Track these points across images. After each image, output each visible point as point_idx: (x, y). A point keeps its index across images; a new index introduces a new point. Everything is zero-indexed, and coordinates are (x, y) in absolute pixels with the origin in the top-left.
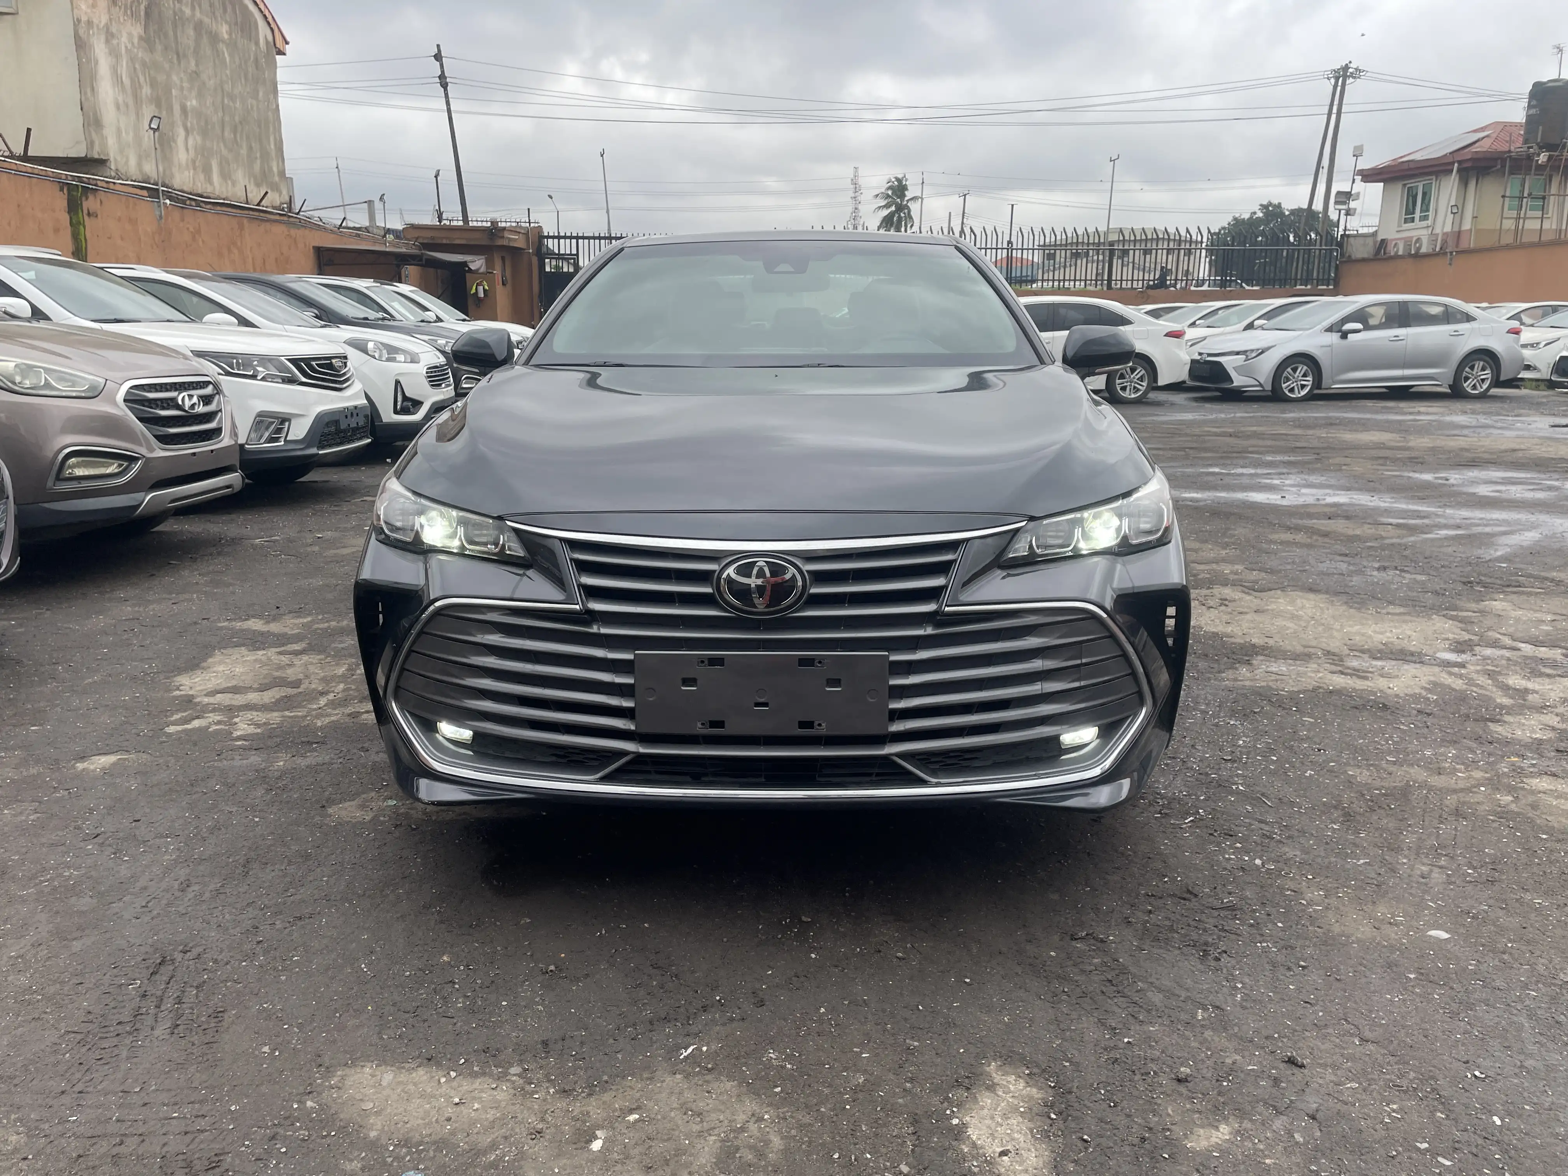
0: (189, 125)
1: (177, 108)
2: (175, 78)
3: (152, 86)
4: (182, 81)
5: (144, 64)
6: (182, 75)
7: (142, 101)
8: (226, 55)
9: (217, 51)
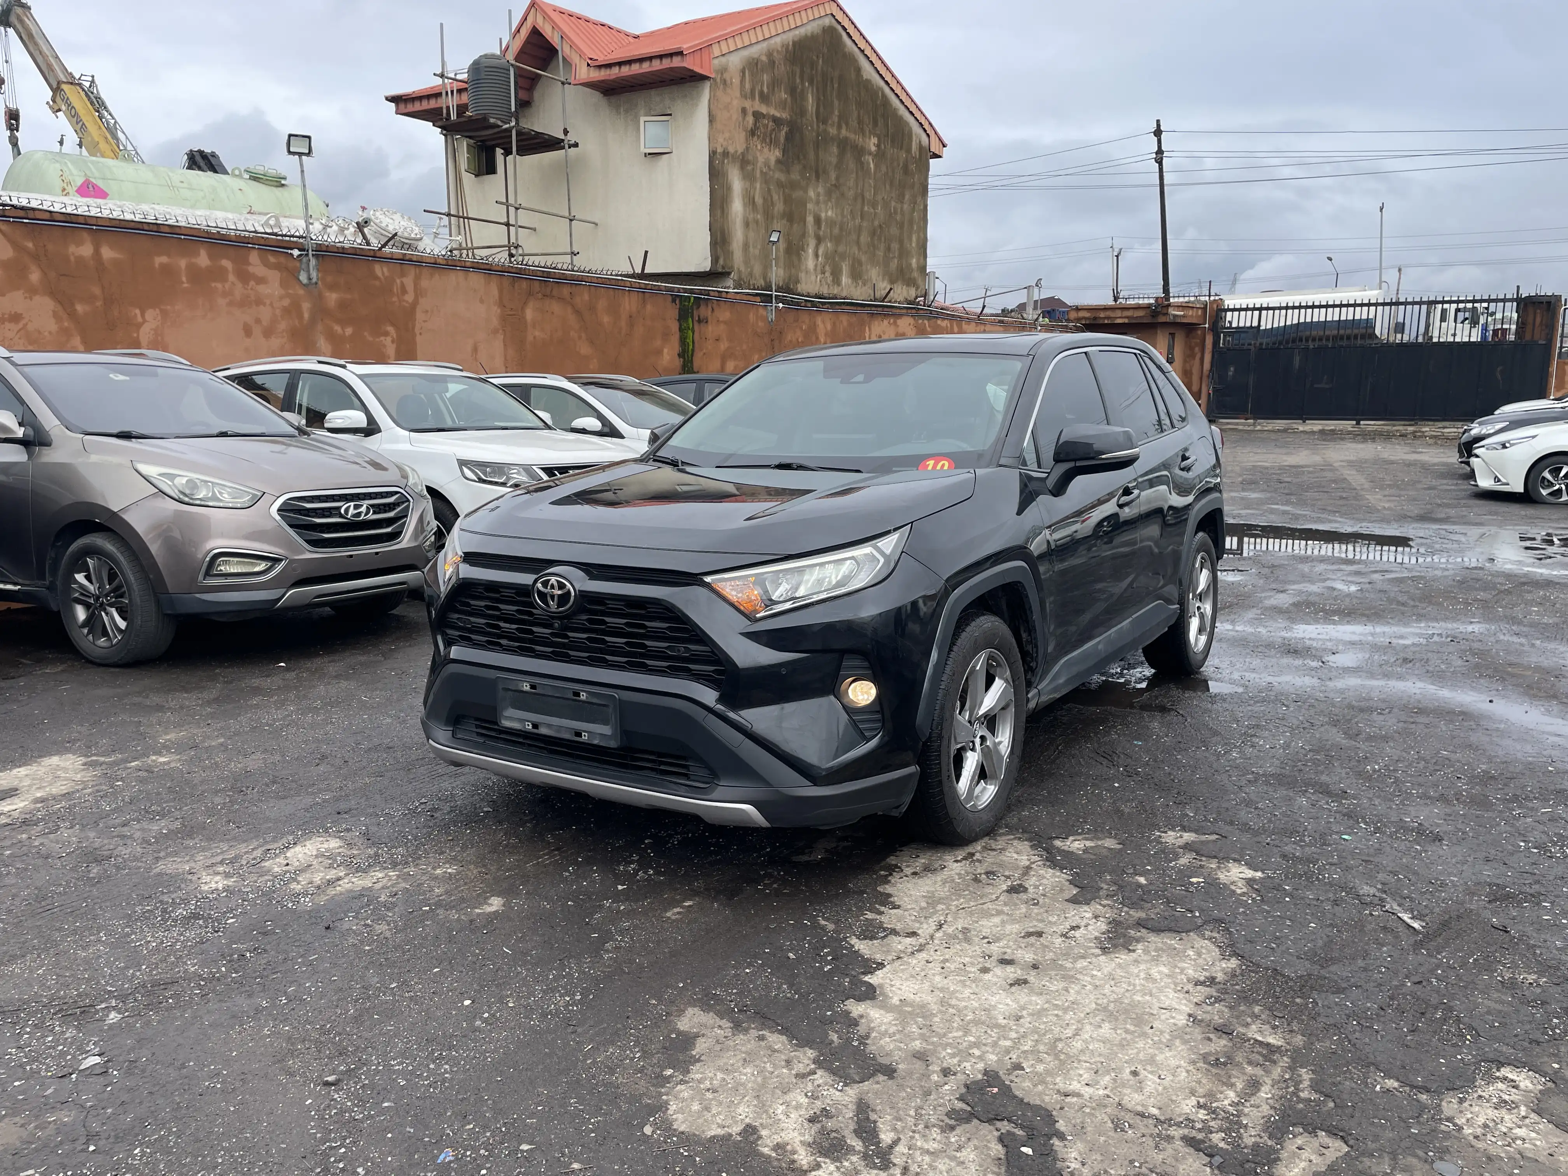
0: (821, 233)
1: (810, 219)
2: (811, 193)
3: (785, 202)
4: (818, 195)
5: (780, 185)
6: (820, 190)
7: (773, 218)
8: (872, 166)
9: (862, 163)
